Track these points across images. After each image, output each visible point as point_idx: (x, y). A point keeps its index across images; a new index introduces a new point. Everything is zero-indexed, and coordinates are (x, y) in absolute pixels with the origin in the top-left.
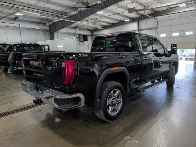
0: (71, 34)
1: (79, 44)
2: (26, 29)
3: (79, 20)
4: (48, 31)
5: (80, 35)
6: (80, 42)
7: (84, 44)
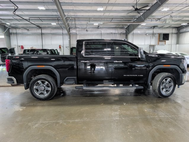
0: (149, 34)
1: (158, 44)
2: (106, 34)
3: (143, 21)
4: (124, 34)
5: (160, 34)
6: (160, 41)
7: (165, 44)
